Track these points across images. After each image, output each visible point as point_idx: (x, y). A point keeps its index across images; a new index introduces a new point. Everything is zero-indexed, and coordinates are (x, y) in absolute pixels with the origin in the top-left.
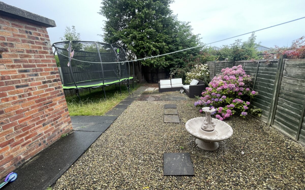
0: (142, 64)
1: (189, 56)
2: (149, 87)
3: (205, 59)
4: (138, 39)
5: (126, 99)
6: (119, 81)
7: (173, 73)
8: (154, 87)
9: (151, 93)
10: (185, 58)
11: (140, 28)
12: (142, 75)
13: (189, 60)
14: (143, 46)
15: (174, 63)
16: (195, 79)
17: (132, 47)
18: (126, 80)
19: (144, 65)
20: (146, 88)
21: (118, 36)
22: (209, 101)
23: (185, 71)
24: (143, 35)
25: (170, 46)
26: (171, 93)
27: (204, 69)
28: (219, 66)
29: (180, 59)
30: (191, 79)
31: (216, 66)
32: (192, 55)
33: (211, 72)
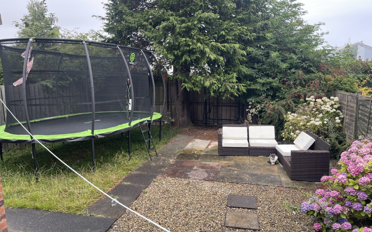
0: (184, 87)
1: (294, 73)
2: (196, 138)
3: (332, 85)
4: (179, 34)
5: (139, 169)
6: (130, 125)
7: (254, 110)
8: (208, 139)
9: (200, 155)
10: (284, 78)
11: (185, 9)
12: (183, 109)
13: (294, 84)
14: (188, 48)
15: (258, 88)
16: (307, 133)
17: (165, 50)
18: (145, 123)
19: (188, 90)
20: (190, 141)
21: (136, 23)
22: (338, 207)
23: (283, 108)
24: (190, 24)
25: (250, 49)
26: (247, 160)
27: (329, 110)
28: (368, 108)
29: (273, 78)
30: (297, 130)
31: (361, 107)
32: (301, 72)
33: (347, 117)
